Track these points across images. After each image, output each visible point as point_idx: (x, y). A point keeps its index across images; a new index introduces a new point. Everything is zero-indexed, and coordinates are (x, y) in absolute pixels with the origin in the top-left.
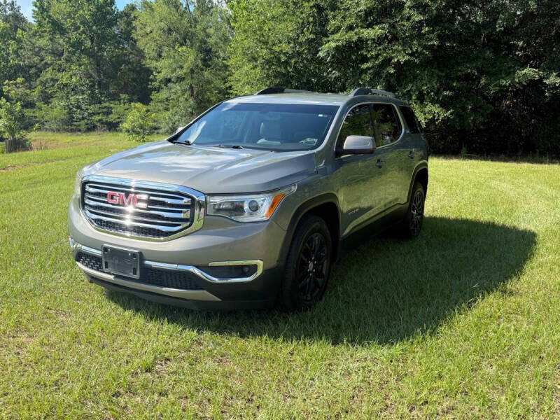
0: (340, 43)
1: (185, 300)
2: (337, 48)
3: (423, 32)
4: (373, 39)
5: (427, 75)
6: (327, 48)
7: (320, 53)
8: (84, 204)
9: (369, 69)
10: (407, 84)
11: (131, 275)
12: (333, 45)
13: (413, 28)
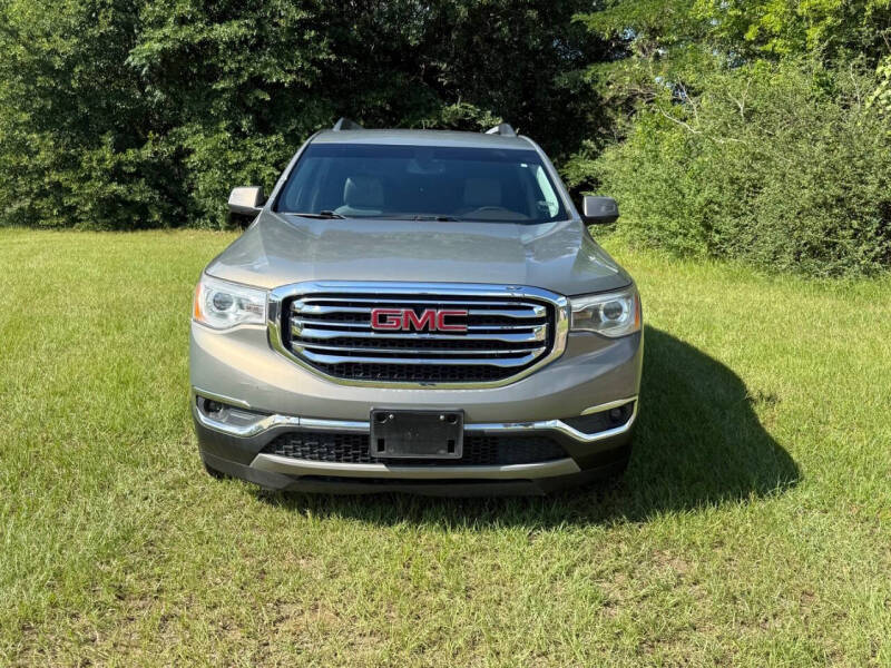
0: (169, 45)
1: (529, 480)
2: (164, 52)
3: (306, 37)
4: (225, 43)
5: (317, 107)
6: (146, 49)
7: (130, 58)
8: (287, 337)
9: (224, 90)
10: (287, 119)
11: (443, 454)
12: (157, 46)
13: (291, 31)
